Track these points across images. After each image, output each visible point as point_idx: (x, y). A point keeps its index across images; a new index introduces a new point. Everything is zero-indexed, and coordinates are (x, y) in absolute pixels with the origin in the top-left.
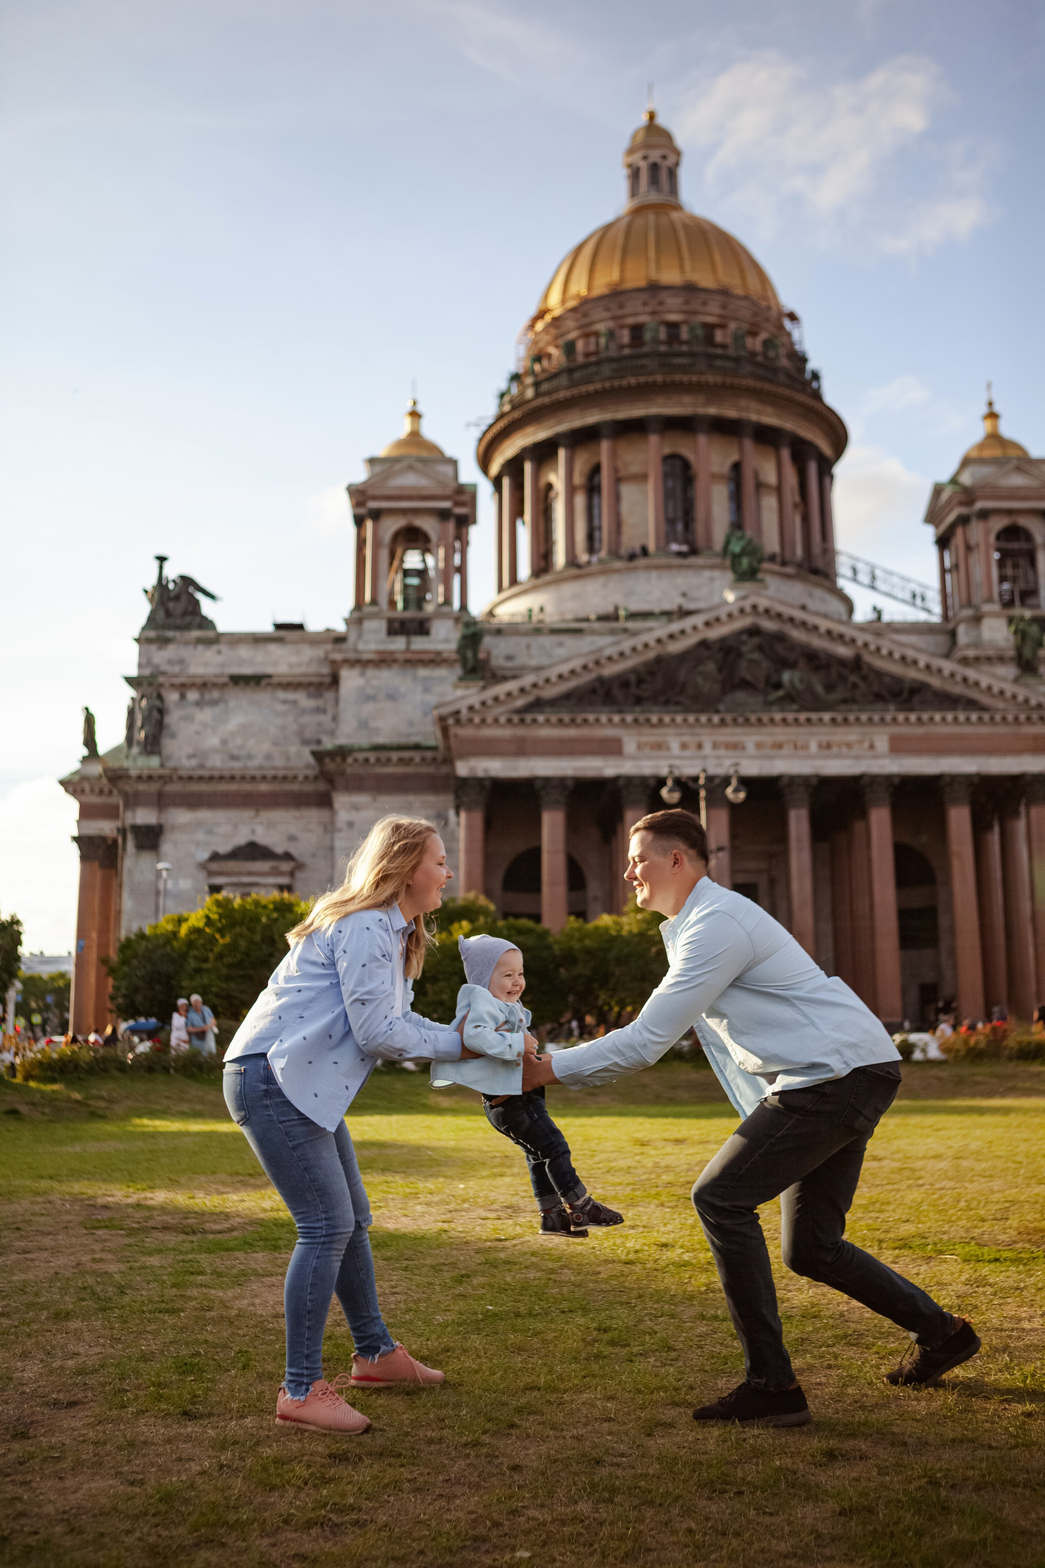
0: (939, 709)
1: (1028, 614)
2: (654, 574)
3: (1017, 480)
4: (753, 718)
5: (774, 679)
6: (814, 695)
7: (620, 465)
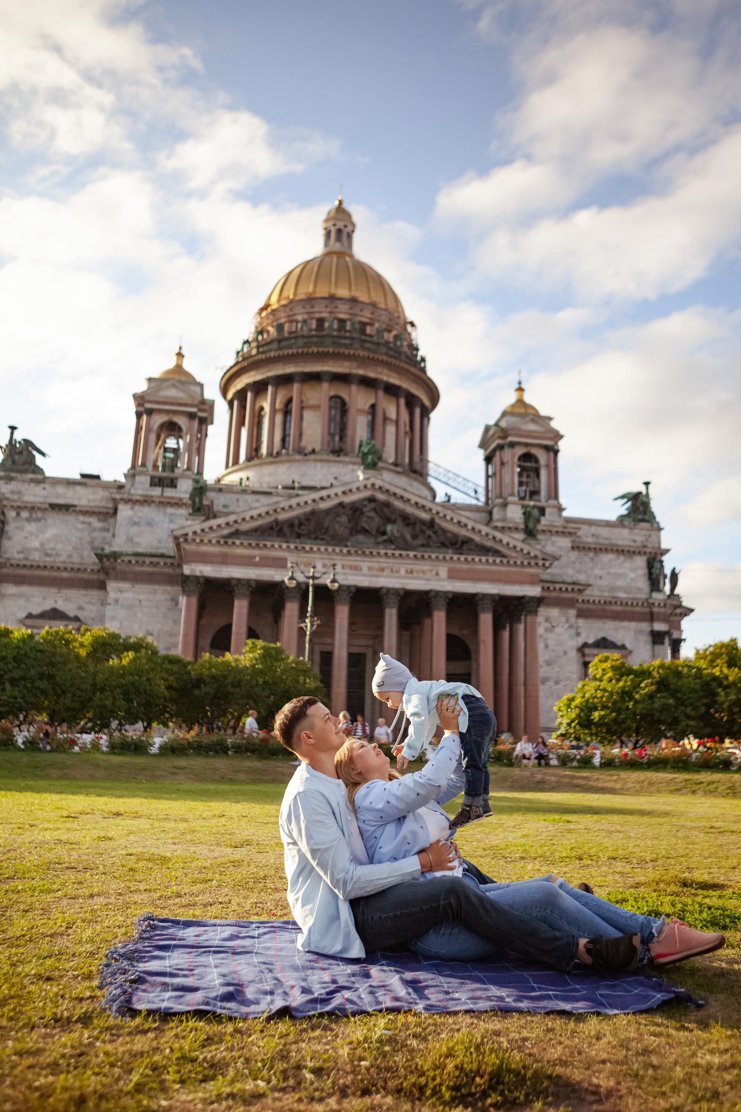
0: (478, 555)
1: (532, 503)
2: (319, 465)
3: (532, 427)
4: (367, 552)
5: (382, 529)
6: (405, 541)
7: (304, 399)
